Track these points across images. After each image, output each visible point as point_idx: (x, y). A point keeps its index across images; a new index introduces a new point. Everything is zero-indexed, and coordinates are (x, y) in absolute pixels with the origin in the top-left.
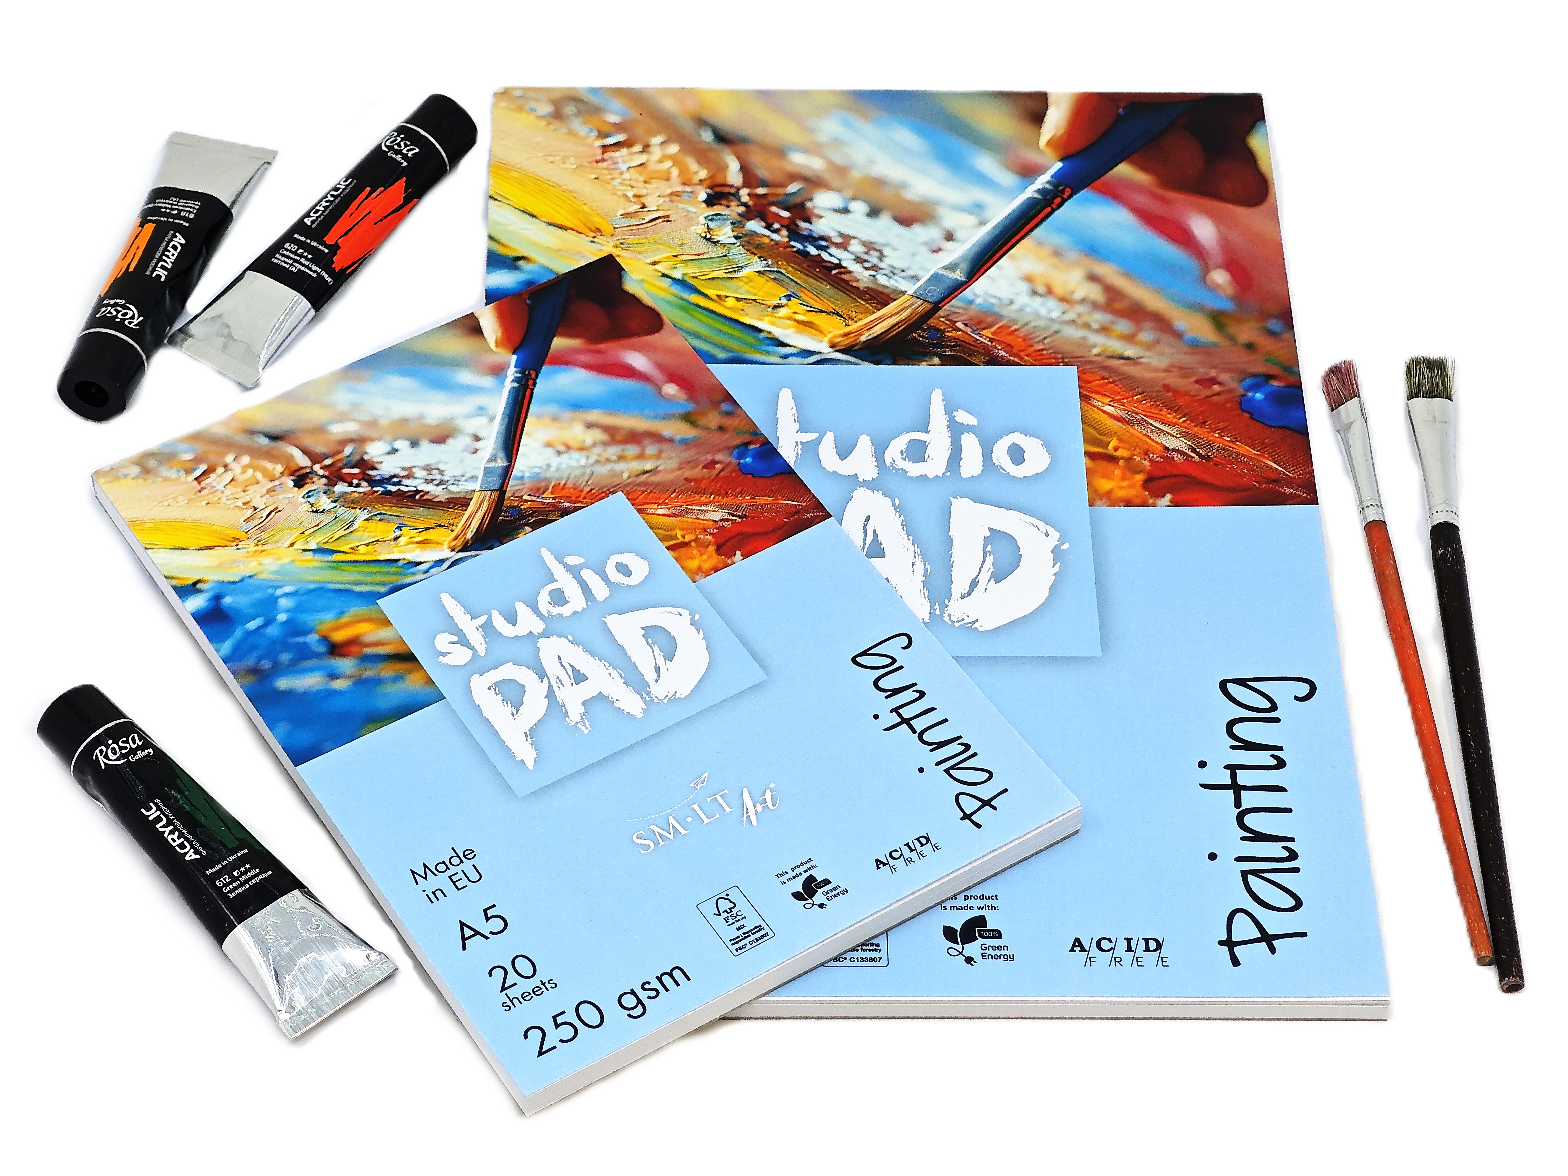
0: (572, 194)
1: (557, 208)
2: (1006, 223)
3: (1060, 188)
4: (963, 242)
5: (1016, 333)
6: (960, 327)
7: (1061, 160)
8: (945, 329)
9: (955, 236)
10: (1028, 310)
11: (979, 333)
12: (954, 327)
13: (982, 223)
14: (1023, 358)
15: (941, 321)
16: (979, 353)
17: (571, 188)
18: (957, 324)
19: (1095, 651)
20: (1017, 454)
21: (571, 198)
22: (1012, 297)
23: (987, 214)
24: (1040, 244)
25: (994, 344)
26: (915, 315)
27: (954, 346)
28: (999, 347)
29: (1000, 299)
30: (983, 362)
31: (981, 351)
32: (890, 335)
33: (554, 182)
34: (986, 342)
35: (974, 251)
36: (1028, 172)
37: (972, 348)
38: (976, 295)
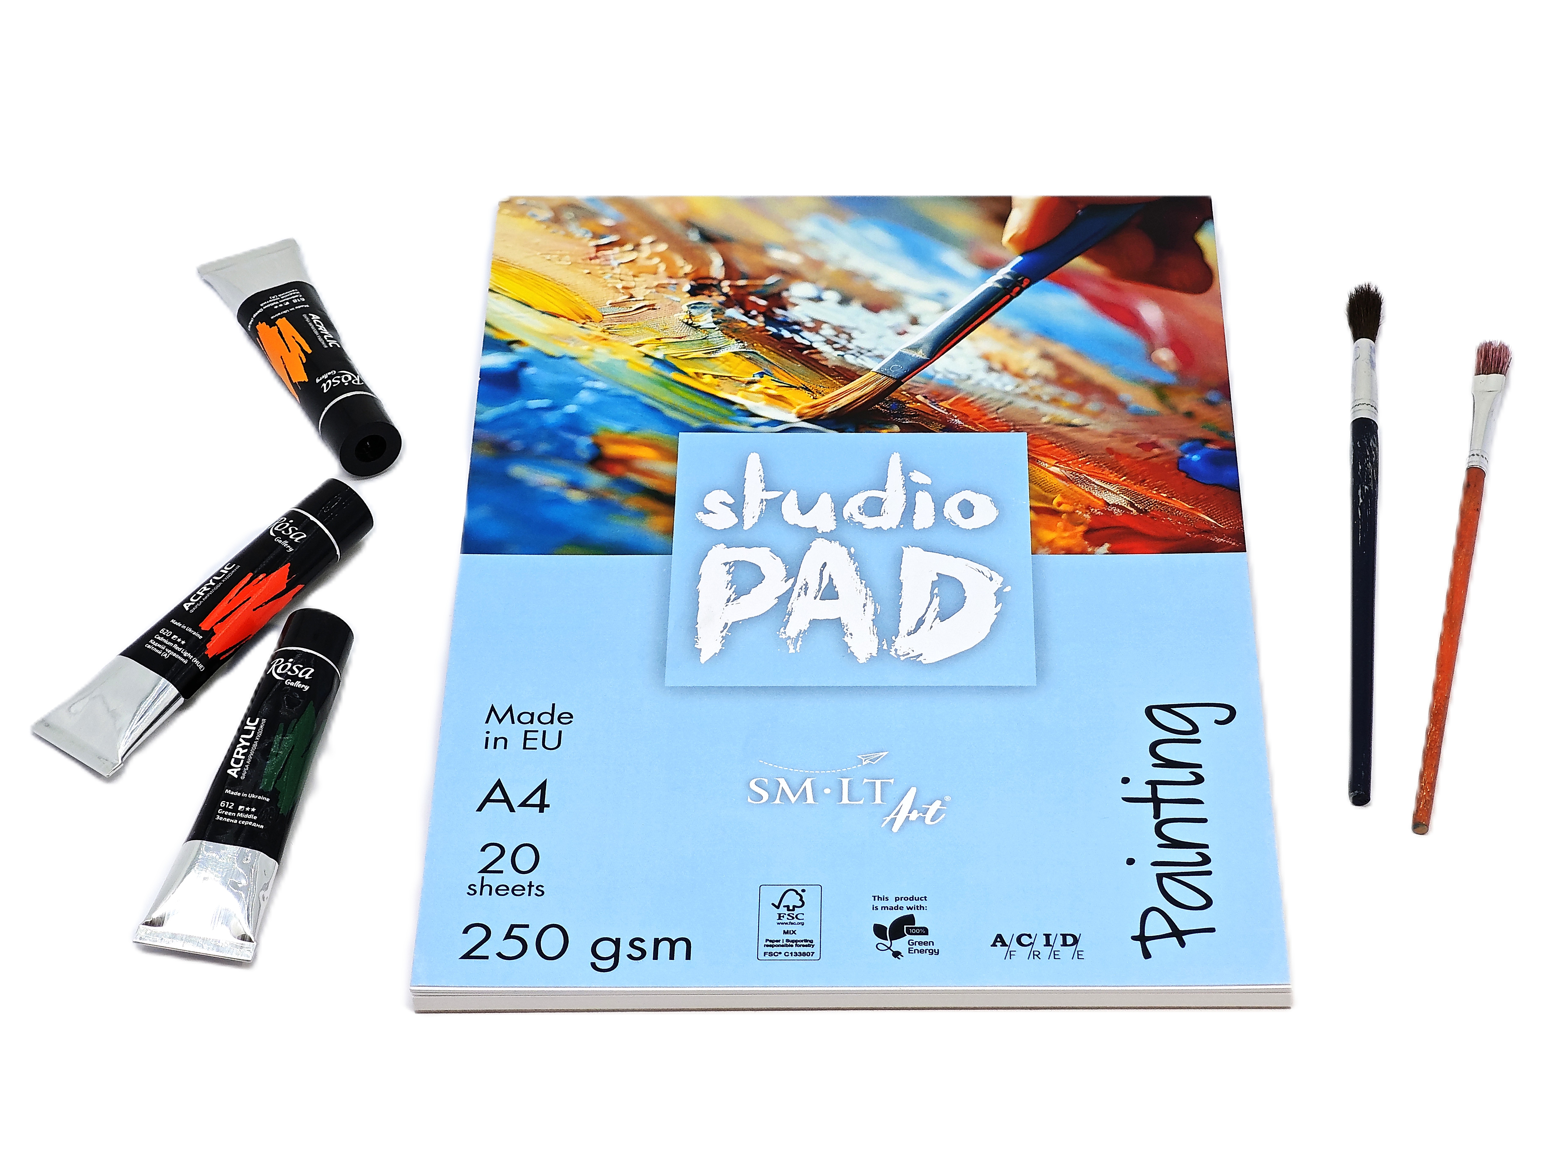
0: (566, 287)
1: (552, 299)
2: (967, 309)
3: (1020, 279)
4: (928, 326)
5: (972, 404)
6: (920, 400)
7: (1021, 255)
8: (905, 401)
9: (919, 321)
10: (984, 384)
11: (938, 405)
12: (914, 399)
13: (945, 309)
14: (977, 426)
15: (903, 394)
16: (936, 421)
17: (565, 281)
18: (917, 397)
19: (1031, 680)
20: (967, 509)
21: (565, 290)
22: (969, 373)
23: (950, 302)
24: (999, 327)
25: (951, 413)
26: (879, 389)
27: (914, 416)
28: (956, 417)
29: (959, 375)
30: (940, 430)
31: (938, 420)
32: (855, 406)
33: (549, 277)
34: (943, 412)
35: (936, 333)
36: (990, 265)
37: (930, 417)
38: (936, 372)
